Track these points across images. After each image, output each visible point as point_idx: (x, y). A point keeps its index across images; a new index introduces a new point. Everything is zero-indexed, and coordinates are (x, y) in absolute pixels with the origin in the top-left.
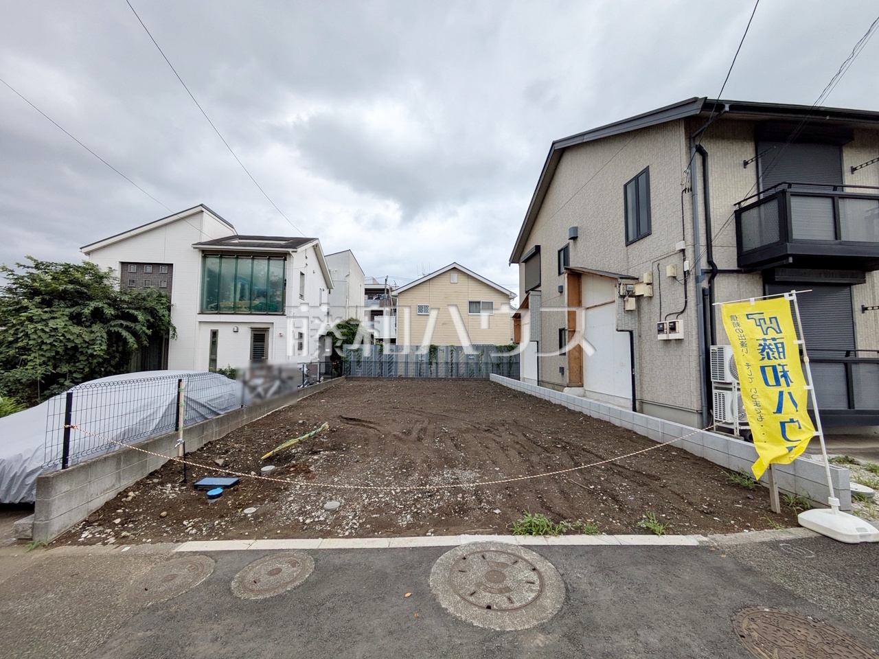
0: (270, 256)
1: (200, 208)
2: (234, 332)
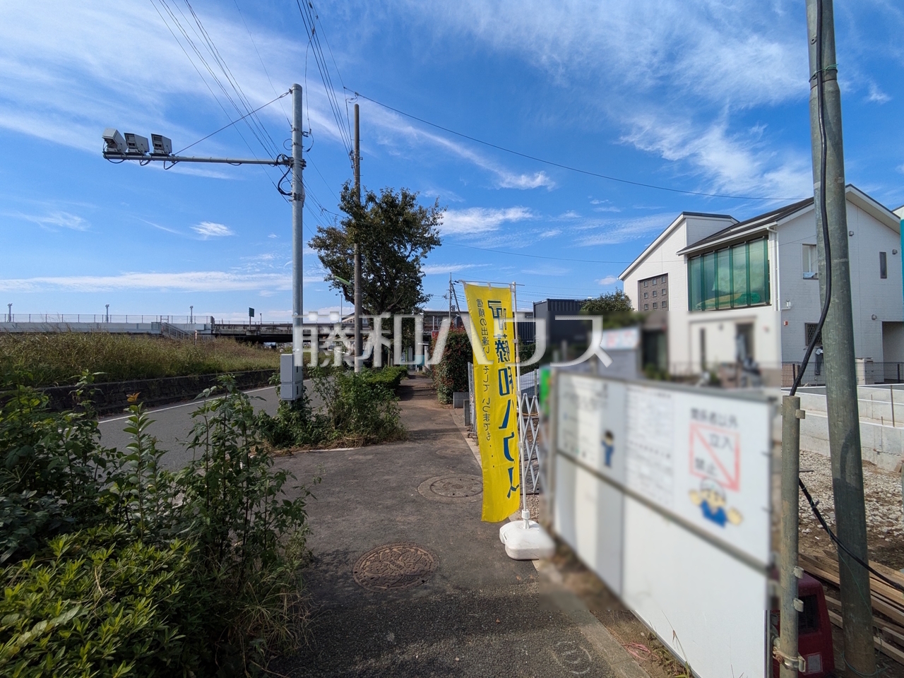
0: (748, 240)
1: (682, 216)
2: (719, 328)
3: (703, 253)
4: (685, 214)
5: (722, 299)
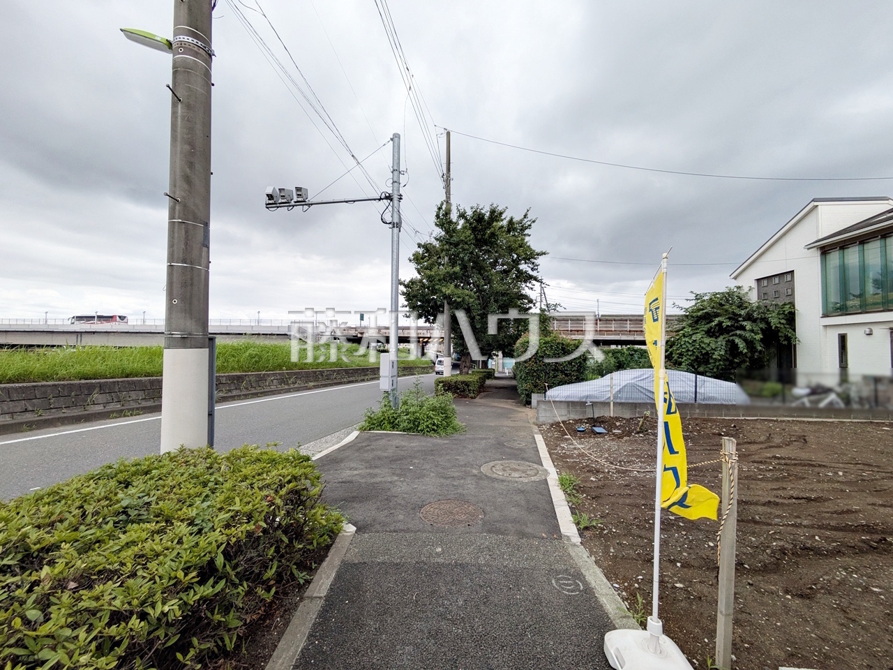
2: (867, 334)
3: (843, 245)
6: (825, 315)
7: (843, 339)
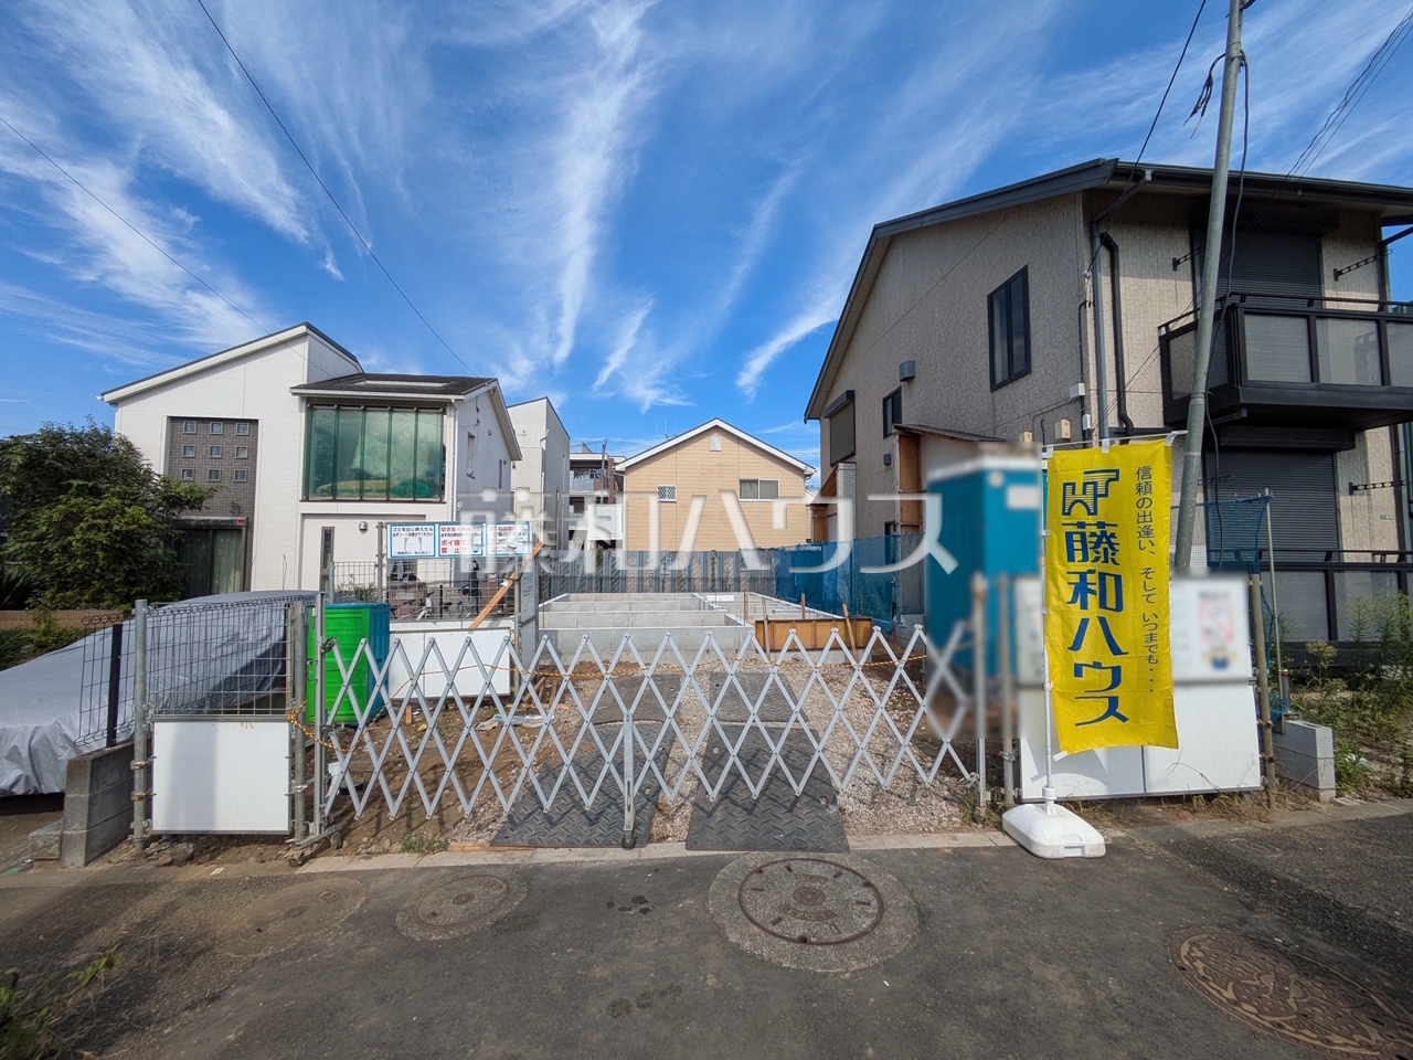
0: (419, 407)
1: (303, 329)
2: (361, 530)
3: (341, 404)
4: (309, 326)
5: (368, 484)
6: (306, 499)
7: (328, 536)
